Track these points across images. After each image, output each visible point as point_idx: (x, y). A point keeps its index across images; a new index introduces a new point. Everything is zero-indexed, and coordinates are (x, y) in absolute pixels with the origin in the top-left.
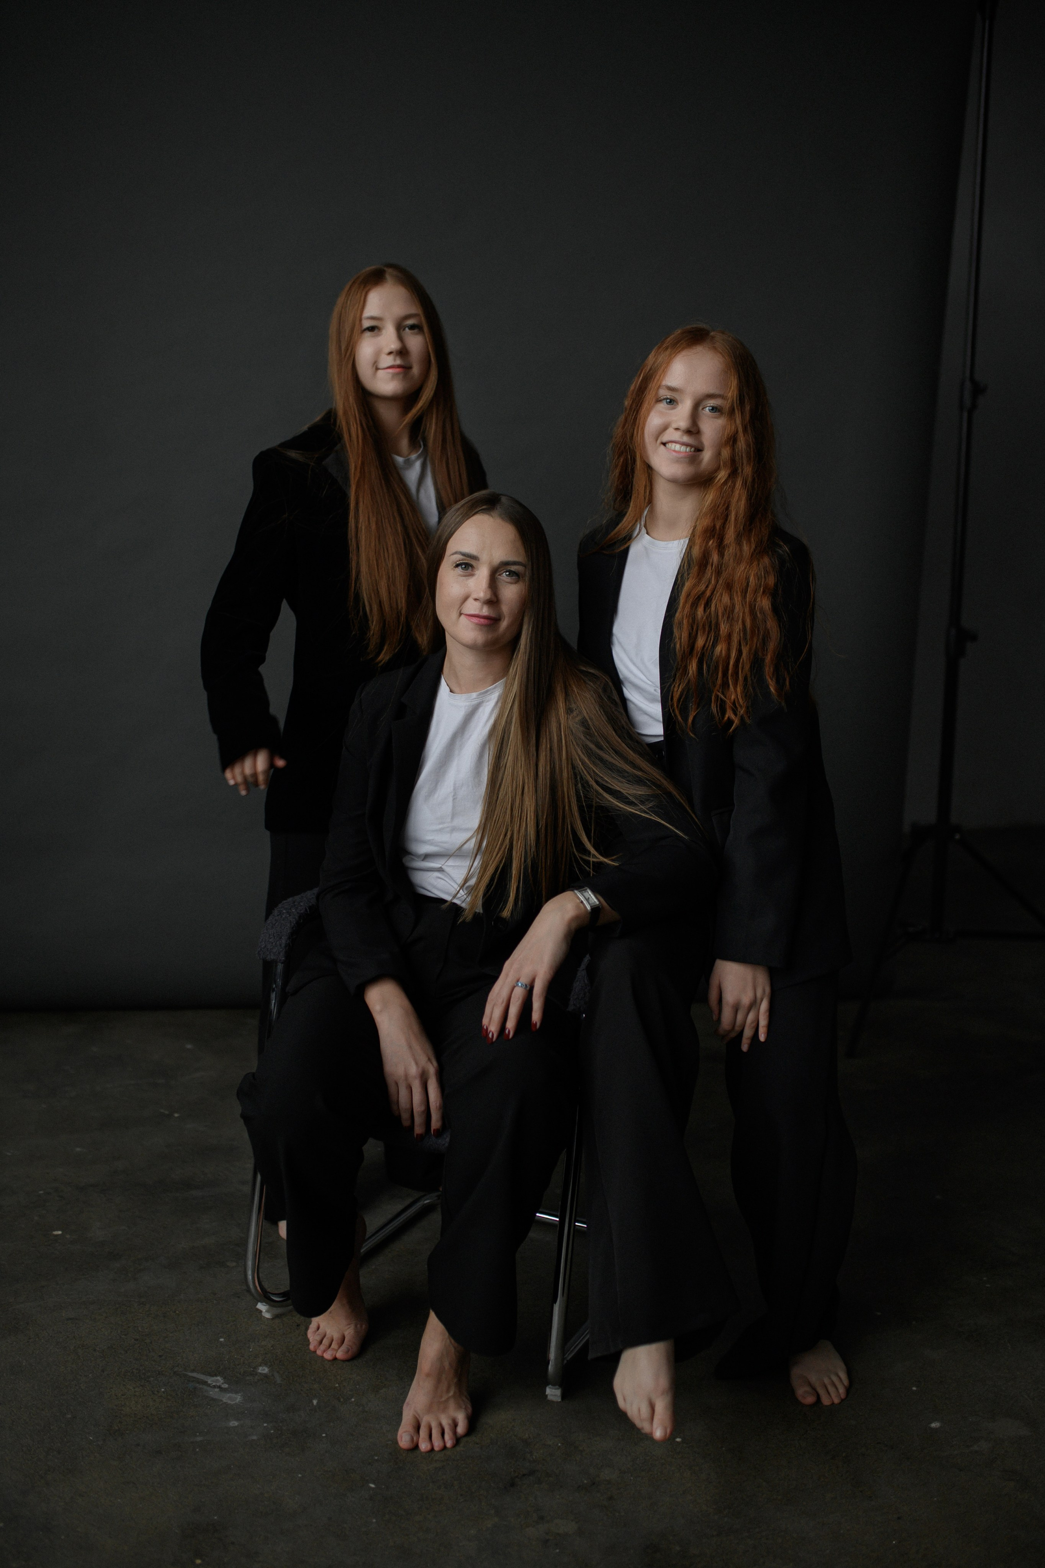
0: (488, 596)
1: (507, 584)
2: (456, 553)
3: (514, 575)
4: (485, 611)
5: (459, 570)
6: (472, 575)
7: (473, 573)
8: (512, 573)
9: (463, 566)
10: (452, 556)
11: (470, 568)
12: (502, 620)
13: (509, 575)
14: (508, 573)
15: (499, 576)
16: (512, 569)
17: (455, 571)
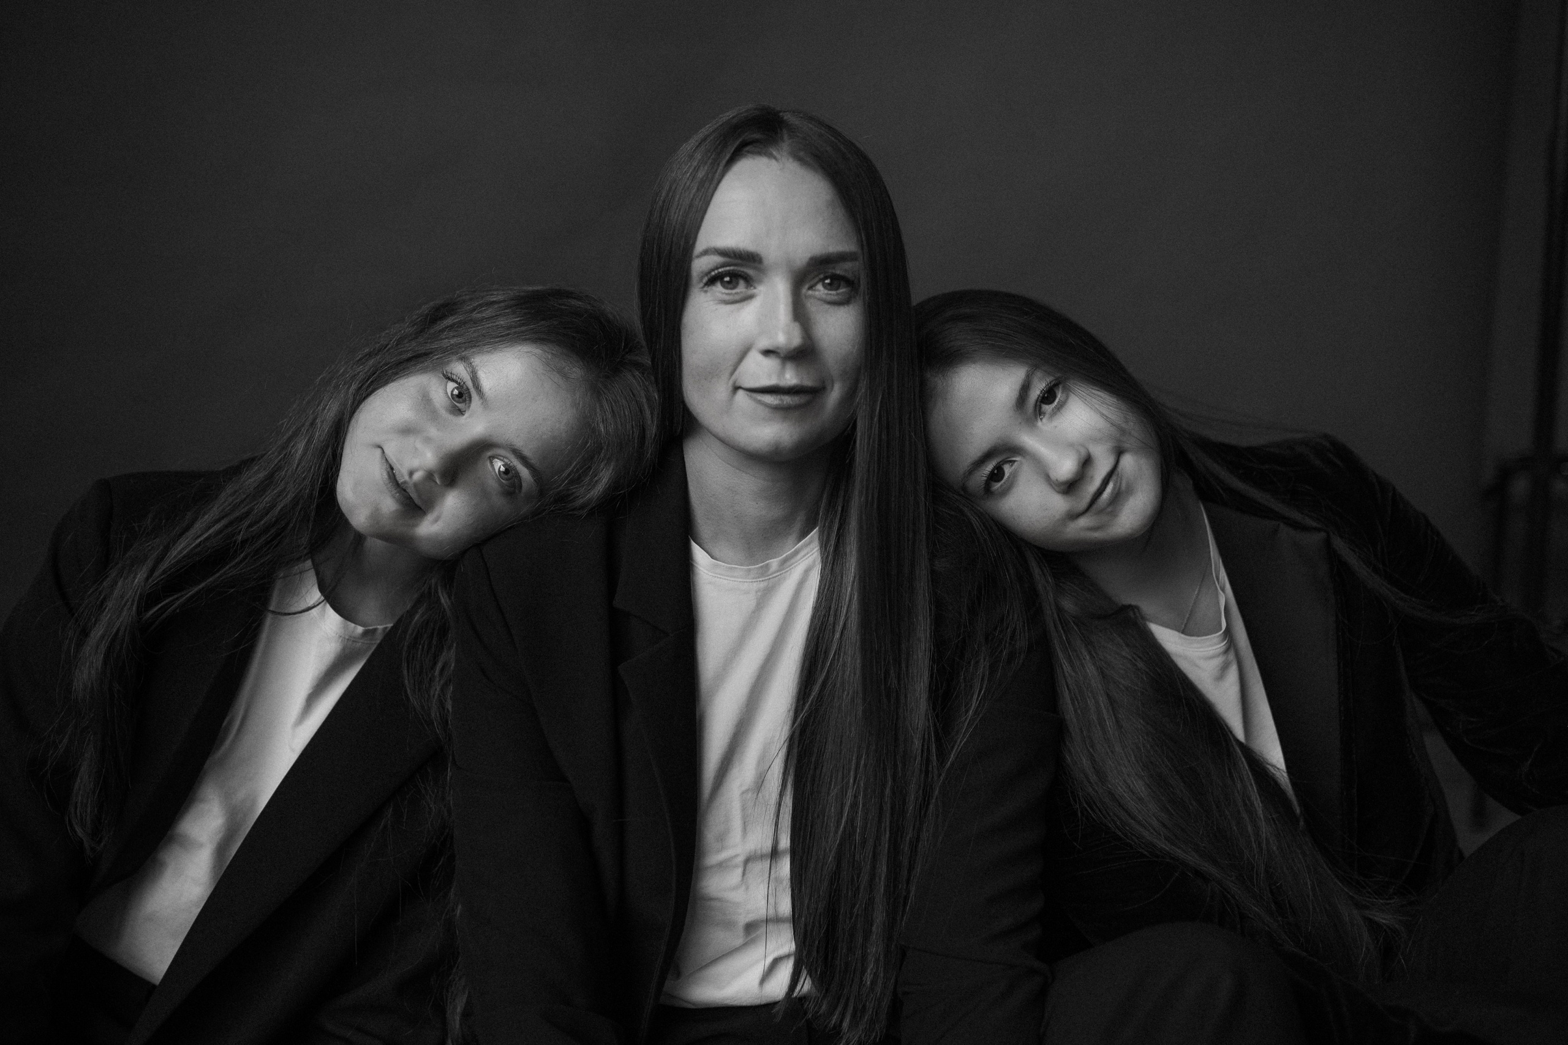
2: (706, 252)
3: (842, 283)
4: (790, 377)
5: (718, 289)
6: (749, 298)
7: (752, 291)
8: (834, 282)
10: (698, 260)
11: (742, 283)
12: (829, 388)
13: (832, 284)
14: (827, 281)
15: (810, 292)
16: (835, 272)
17: (709, 294)
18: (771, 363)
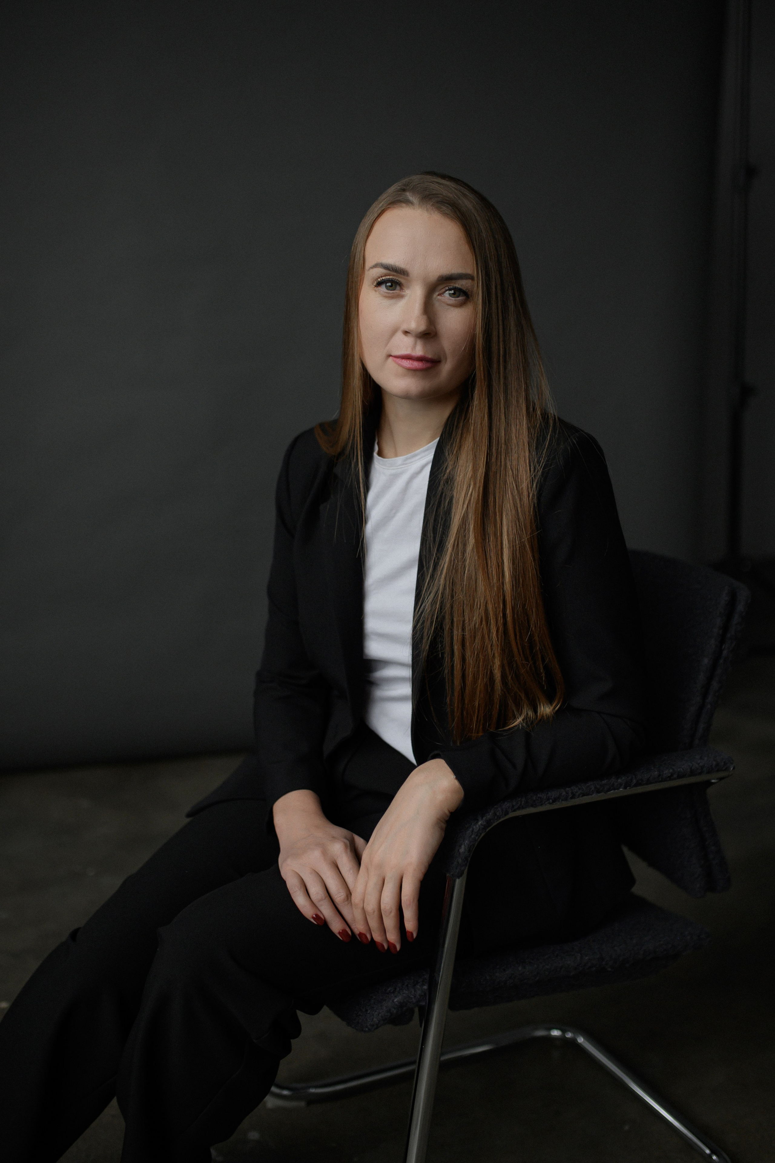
0: (422, 327)
1: (449, 307)
2: (376, 266)
3: (461, 293)
4: (419, 351)
5: (383, 289)
6: (401, 297)
7: (402, 293)
8: (457, 292)
9: (389, 284)
10: (371, 270)
11: (398, 287)
12: (444, 361)
13: (454, 294)
14: (452, 292)
15: (439, 297)
16: (457, 286)
17: (376, 293)
18: (408, 341)
